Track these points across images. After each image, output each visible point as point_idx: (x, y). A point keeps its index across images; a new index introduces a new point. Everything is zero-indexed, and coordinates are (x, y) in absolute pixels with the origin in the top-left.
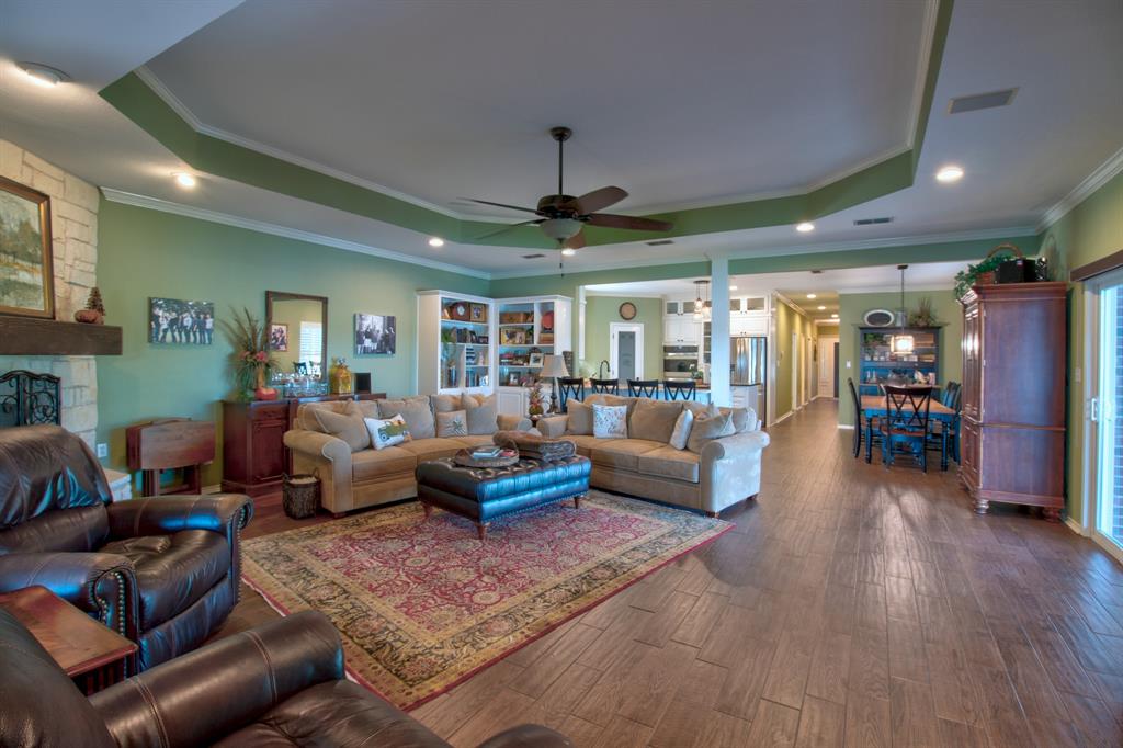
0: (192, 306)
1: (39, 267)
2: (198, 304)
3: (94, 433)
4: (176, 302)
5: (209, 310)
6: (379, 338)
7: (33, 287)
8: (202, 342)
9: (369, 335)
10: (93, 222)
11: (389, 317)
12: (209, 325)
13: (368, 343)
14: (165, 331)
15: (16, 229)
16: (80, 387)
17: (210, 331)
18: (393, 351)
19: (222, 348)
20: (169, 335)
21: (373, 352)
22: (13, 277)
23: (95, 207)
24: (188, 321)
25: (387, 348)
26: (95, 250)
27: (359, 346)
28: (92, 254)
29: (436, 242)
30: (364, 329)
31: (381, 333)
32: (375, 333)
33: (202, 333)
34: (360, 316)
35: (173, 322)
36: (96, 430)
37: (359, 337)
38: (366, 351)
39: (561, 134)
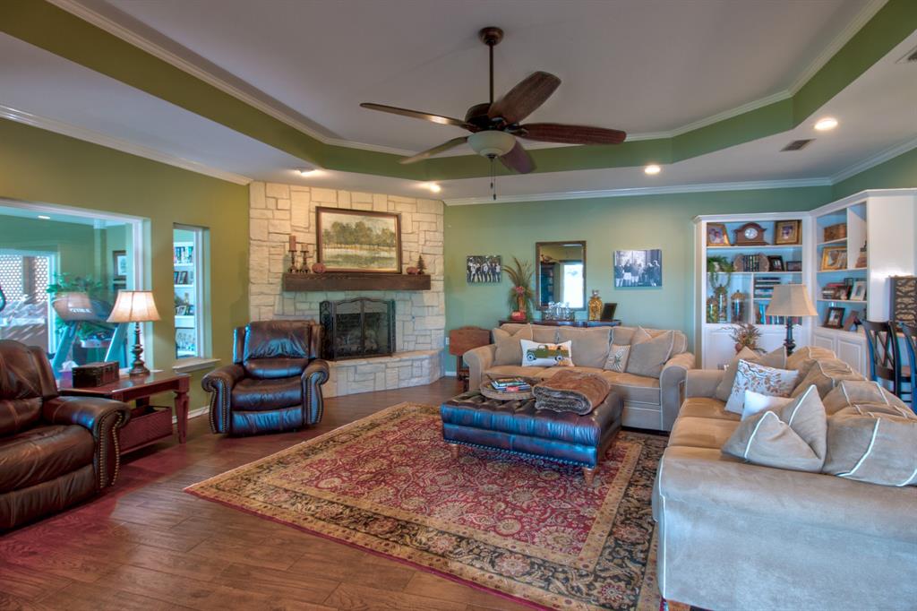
0: (488, 259)
1: (394, 249)
2: (491, 257)
3: (443, 331)
4: (479, 257)
5: (499, 260)
6: (641, 271)
7: (391, 259)
8: (494, 281)
9: (628, 269)
10: (441, 220)
11: (652, 251)
12: (498, 270)
13: (628, 276)
14: (474, 275)
15: (380, 233)
16: (432, 306)
17: (498, 274)
18: (659, 284)
19: (507, 284)
20: (476, 277)
21: (634, 285)
22: (377, 255)
23: (441, 211)
24: (486, 268)
25: (652, 281)
26: (442, 235)
27: (618, 280)
28: (439, 236)
29: (652, 170)
30: (623, 264)
31: (643, 266)
32: (636, 268)
33: (494, 275)
34: (619, 253)
35: (478, 270)
36: (445, 329)
37: (618, 272)
38: (625, 285)
39: (490, 36)
